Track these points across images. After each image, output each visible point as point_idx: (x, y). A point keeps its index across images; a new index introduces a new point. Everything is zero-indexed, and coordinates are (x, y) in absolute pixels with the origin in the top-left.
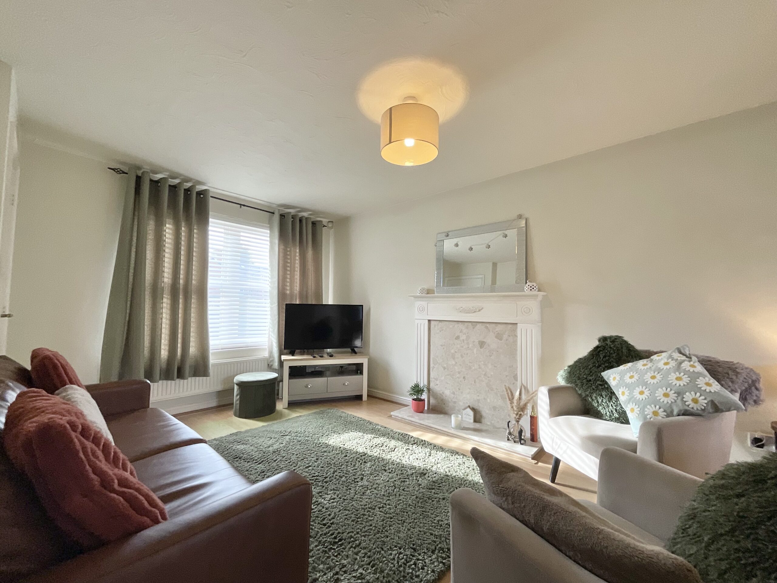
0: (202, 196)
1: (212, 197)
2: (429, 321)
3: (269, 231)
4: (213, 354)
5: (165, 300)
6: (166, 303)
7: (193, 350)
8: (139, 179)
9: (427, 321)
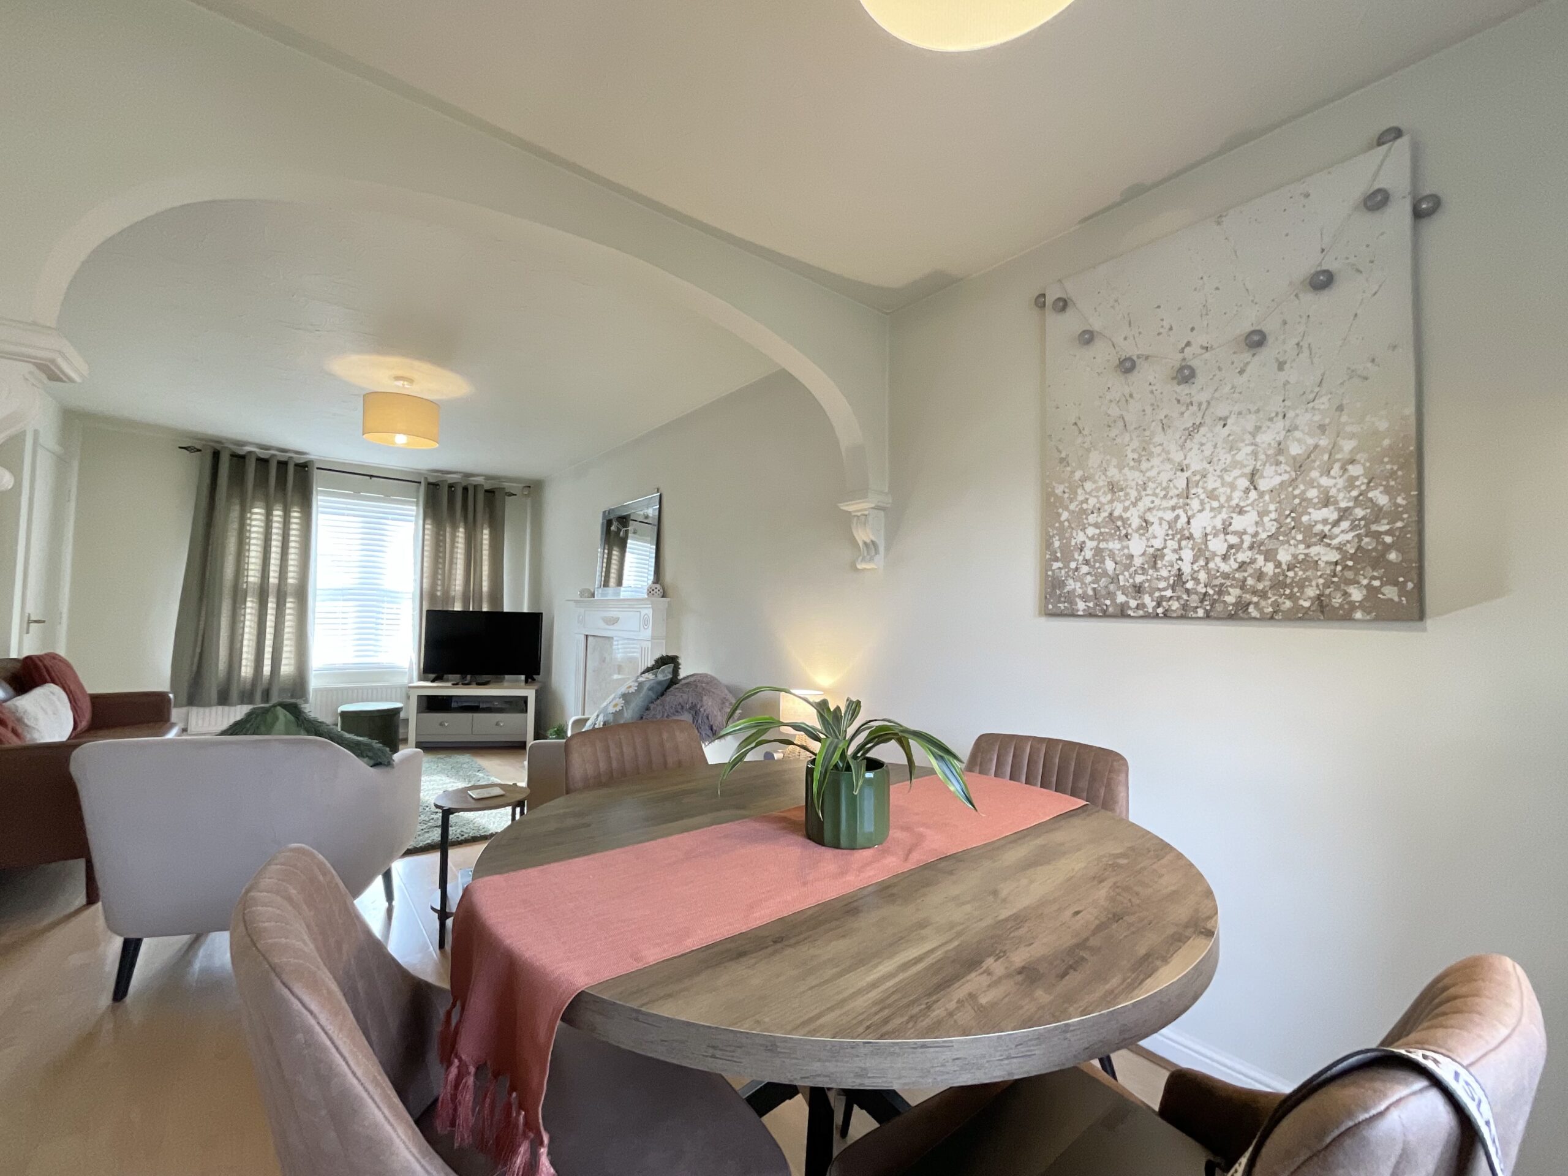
0: (304, 469)
1: (318, 468)
2: (587, 636)
3: (415, 508)
4: (315, 676)
5: (249, 604)
6: (251, 606)
7: (287, 668)
8: (216, 455)
9: (583, 638)
